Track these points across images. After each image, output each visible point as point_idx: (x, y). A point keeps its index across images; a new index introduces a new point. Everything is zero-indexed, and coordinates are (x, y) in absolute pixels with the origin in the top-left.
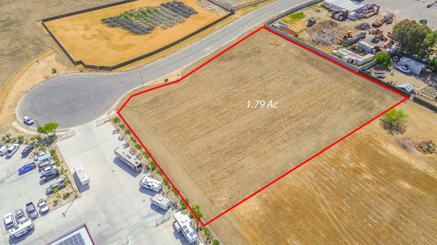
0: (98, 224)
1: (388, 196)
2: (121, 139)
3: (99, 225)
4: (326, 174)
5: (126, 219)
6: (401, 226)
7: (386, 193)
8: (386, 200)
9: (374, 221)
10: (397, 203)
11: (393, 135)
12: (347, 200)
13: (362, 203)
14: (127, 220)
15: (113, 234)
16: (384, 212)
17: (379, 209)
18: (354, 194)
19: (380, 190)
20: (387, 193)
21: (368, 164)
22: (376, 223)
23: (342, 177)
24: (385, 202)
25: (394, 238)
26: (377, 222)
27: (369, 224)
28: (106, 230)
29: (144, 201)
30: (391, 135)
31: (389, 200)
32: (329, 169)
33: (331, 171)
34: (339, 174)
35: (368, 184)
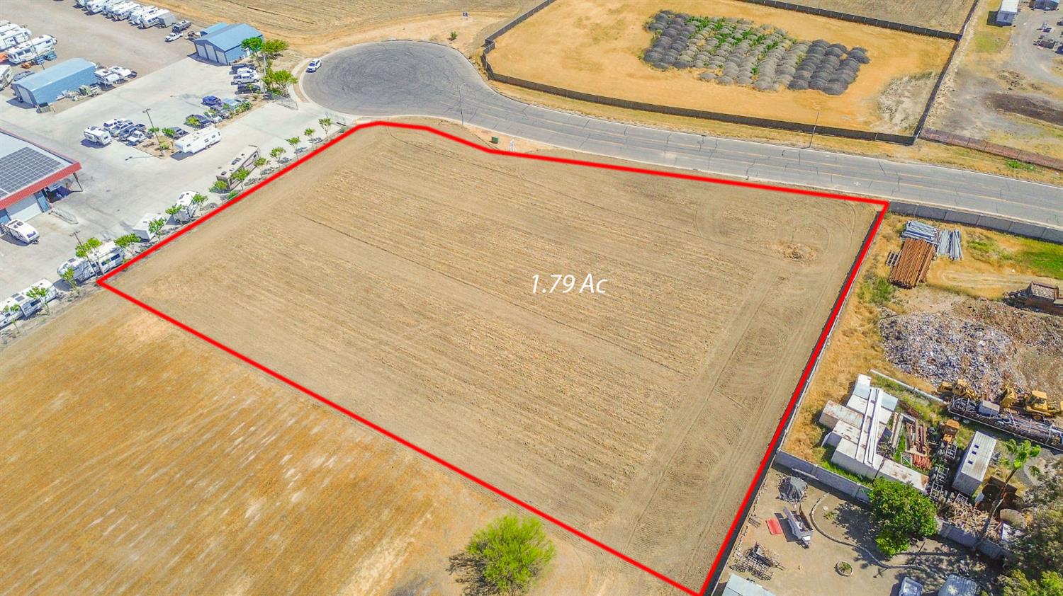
1: (190, 557)
4: (252, 429)
6: (93, 584)
7: (202, 551)
8: (175, 551)
9: (110, 529)
10: (166, 576)
11: (452, 569)
12: (172, 474)
13: (165, 504)
16: (135, 547)
17: (145, 538)
18: (192, 486)
19: (208, 537)
20: (198, 554)
21: (303, 509)
22: (102, 531)
23: (247, 459)
24: (168, 548)
25: (60, 570)
26: (106, 534)
27: (101, 519)
30: (448, 565)
31: (177, 558)
32: (269, 433)
33: (265, 437)
34: (254, 452)
35: (226, 512)
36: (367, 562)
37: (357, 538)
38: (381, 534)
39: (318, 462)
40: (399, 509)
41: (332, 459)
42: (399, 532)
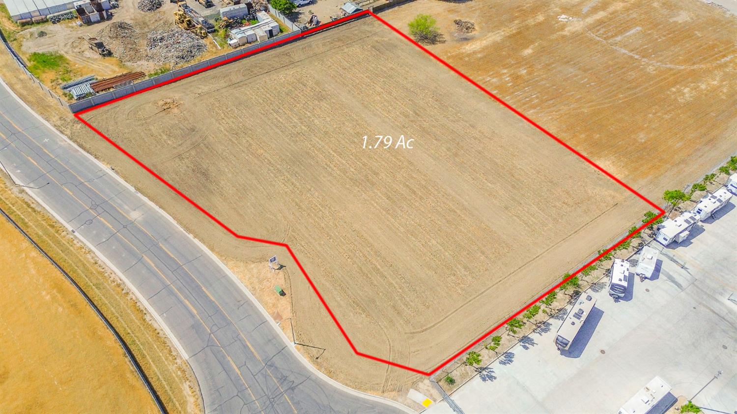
0: (723, 349)
1: (547, 65)
2: (509, 358)
3: (725, 347)
5: (694, 310)
9: (585, 80)
14: (694, 308)
15: (729, 322)
16: (572, 73)
17: (569, 74)
19: (541, 69)
20: (544, 65)
21: (502, 67)
22: (589, 80)
23: (529, 89)
24: (557, 69)
26: (587, 80)
28: (728, 334)
29: (647, 290)
30: (446, 42)
31: (553, 66)
32: (519, 96)
33: (521, 95)
34: (525, 90)
35: (535, 74)
36: (476, 49)
37: (479, 55)
38: (469, 55)
39: (494, 80)
40: (461, 59)
41: (488, 80)
42: (462, 54)
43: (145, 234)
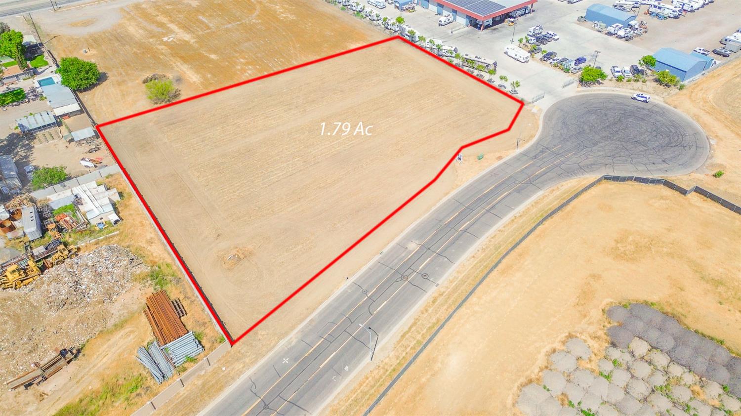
43: (435, 235)
